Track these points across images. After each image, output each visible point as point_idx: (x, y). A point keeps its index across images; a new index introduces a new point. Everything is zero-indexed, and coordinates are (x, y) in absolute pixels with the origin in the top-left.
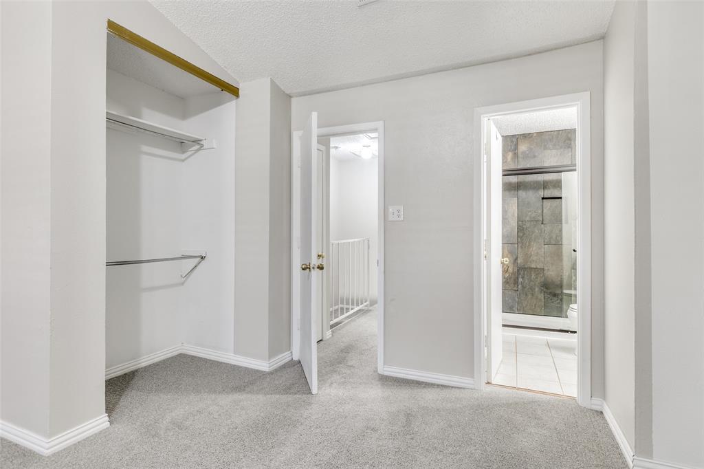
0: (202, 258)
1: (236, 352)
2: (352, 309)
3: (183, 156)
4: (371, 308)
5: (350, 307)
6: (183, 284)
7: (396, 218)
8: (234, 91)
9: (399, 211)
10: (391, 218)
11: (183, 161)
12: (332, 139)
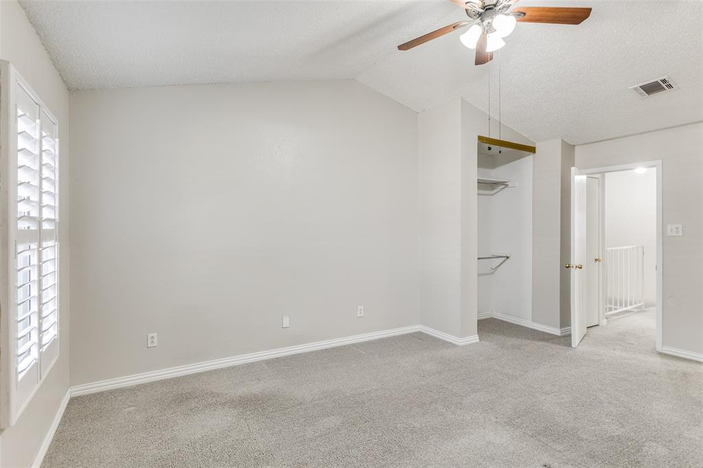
0: (508, 258)
1: (533, 321)
2: (615, 309)
3: (492, 192)
4: (646, 309)
5: (613, 306)
6: (492, 273)
7: (674, 234)
8: (532, 150)
9: (677, 229)
10: (669, 233)
11: (492, 195)
12: (606, 174)
